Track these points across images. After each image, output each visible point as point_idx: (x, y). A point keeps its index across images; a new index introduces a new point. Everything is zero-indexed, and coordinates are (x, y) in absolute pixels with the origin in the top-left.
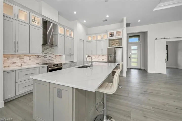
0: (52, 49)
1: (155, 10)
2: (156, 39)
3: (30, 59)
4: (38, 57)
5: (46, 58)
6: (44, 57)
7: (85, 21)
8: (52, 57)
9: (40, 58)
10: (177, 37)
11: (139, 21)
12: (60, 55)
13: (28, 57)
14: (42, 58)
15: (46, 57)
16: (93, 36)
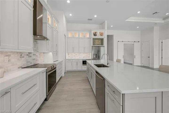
0: (36, 43)
1: (127, 20)
2: (118, 41)
3: (9, 61)
4: (21, 55)
5: (31, 57)
6: (28, 56)
7: (71, 15)
8: (37, 56)
9: (23, 57)
10: (128, 42)
11: (112, 26)
12: (44, 53)
13: (7, 56)
14: (25, 57)
15: (31, 55)
16: (75, 33)
